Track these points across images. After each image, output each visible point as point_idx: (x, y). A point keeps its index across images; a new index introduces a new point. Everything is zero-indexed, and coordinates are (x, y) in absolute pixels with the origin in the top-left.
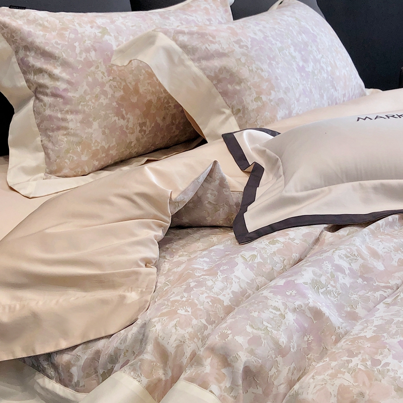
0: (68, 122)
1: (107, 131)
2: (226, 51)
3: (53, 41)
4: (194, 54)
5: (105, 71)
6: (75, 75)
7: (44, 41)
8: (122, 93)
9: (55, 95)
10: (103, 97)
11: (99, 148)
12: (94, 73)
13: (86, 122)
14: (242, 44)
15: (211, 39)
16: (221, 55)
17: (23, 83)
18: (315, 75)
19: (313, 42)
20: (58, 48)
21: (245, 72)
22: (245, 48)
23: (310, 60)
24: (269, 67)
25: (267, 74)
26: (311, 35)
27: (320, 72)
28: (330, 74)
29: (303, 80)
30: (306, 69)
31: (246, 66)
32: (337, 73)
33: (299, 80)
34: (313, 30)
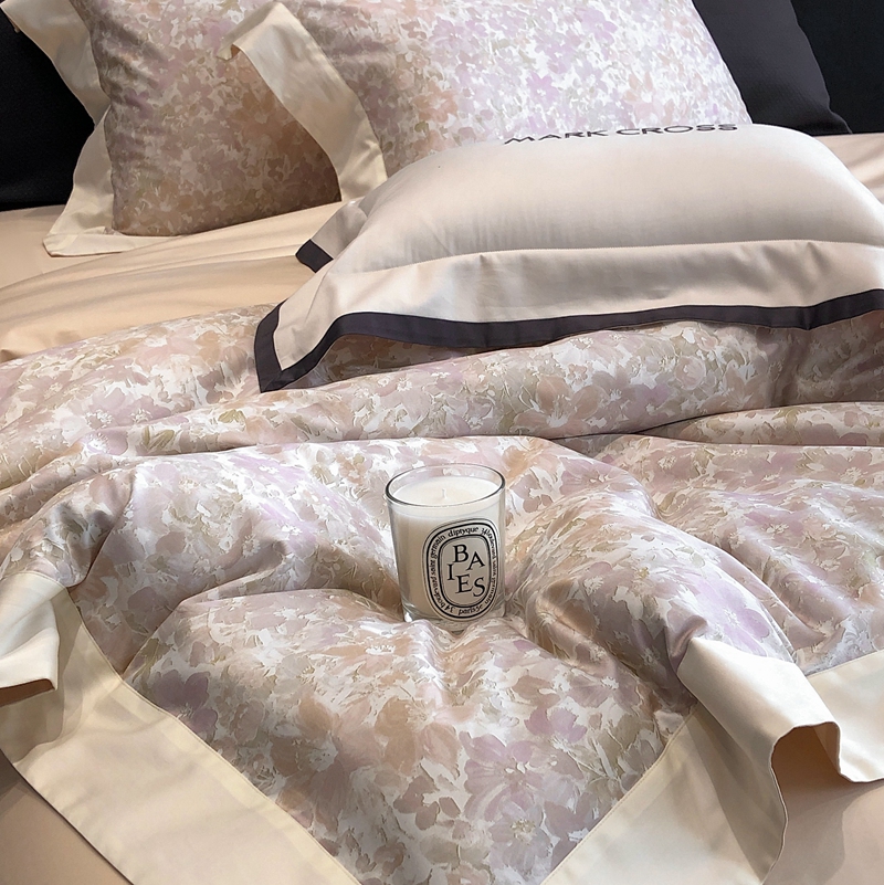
0: (144, 147)
1: (206, 167)
2: (383, 41)
3: (138, 16)
4: (329, 43)
5: (214, 69)
6: (162, 70)
7: (123, 14)
8: (240, 106)
9: (131, 103)
10: (204, 110)
11: (191, 193)
12: (194, 70)
13: (171, 149)
14: (416, 29)
15: (362, 18)
16: (374, 46)
17: (95, 82)
18: (576, 96)
19: (597, 37)
20: (143, 27)
21: (407, 78)
22: (419, 37)
23: (573, 68)
24: (457, 73)
25: (447, 85)
26: (601, 25)
27: (592, 91)
28: (621, 97)
29: (536, 103)
30: (553, 84)
31: (412, 69)
32: (647, 98)
33: (524, 101)
34: (613, 16)
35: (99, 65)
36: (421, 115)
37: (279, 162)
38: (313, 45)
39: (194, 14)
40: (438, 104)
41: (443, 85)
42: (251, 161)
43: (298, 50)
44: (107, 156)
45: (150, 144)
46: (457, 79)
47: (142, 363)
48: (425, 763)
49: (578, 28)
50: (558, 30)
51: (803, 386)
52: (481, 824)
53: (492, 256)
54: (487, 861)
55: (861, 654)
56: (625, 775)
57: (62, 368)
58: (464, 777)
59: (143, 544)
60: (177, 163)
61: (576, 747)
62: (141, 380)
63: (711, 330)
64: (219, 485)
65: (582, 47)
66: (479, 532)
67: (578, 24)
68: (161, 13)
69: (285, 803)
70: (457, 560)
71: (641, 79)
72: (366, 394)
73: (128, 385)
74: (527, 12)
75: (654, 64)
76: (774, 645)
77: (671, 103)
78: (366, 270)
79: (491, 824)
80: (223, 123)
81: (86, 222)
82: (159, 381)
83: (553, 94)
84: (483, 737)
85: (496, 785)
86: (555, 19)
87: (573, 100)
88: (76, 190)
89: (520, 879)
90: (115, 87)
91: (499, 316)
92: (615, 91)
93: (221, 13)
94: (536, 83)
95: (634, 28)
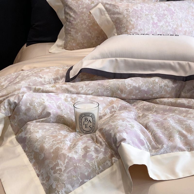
0: (71, 32)
1: (83, 37)
2: (121, 12)
4: (109, 12)
5: (87, 16)
6: (76, 16)
7: (70, 3)
8: (92, 24)
9: (70, 22)
10: (84, 25)
11: (80, 42)
12: (83, 16)
13: (77, 33)
14: (128, 10)
15: (117, 7)
16: (119, 13)
17: (64, 17)
18: (163, 27)
19: (170, 15)
20: (74, 6)
21: (125, 21)
22: (128, 12)
23: (163, 21)
24: (136, 20)
25: (133, 23)
26: (172, 12)
27: (167, 26)
28: (174, 28)
29: (153, 28)
30: (158, 24)
31: (126, 19)
32: (180, 29)
33: (150, 27)
34: (175, 10)
35: (65, 14)
36: (126, 28)
37: (99, 37)
38: (106, 12)
39: (85, 4)
40: (130, 27)
41: (132, 23)
42: (93, 36)
43: (103, 13)
44: (64, 33)
45: (72, 31)
46: (136, 22)
47: (42, 74)
48: (59, 161)
49: (166, 12)
50: (161, 12)
51: (183, 94)
52: (65, 175)
53: (118, 59)
54: (65, 182)
55: (167, 153)
56: (100, 170)
57: (28, 74)
58: (65, 164)
59: (22, 109)
60: (78, 36)
61: (91, 162)
62: (41, 77)
63: (163, 80)
64: (41, 99)
65: (166, 17)
66: (90, 115)
67: (166, 11)
68: (78, 4)
69: (33, 165)
70: (85, 121)
71: (179, 24)
72: (82, 85)
73: (38, 78)
74: (154, 8)
75: (183, 21)
76: (145, 148)
77: (186, 31)
78: (91, 59)
79: (68, 175)
80: (88, 28)
81: (59, 46)
82: (45, 78)
83: (157, 26)
84: (72, 157)
85: (71, 167)
86: (161, 10)
87: (162, 28)
88: (58, 40)
89: (71, 187)
90: (67, 19)
91: (118, 72)
92: (173, 27)
93: (90, 4)
94: (154, 23)
95: (180, 13)
